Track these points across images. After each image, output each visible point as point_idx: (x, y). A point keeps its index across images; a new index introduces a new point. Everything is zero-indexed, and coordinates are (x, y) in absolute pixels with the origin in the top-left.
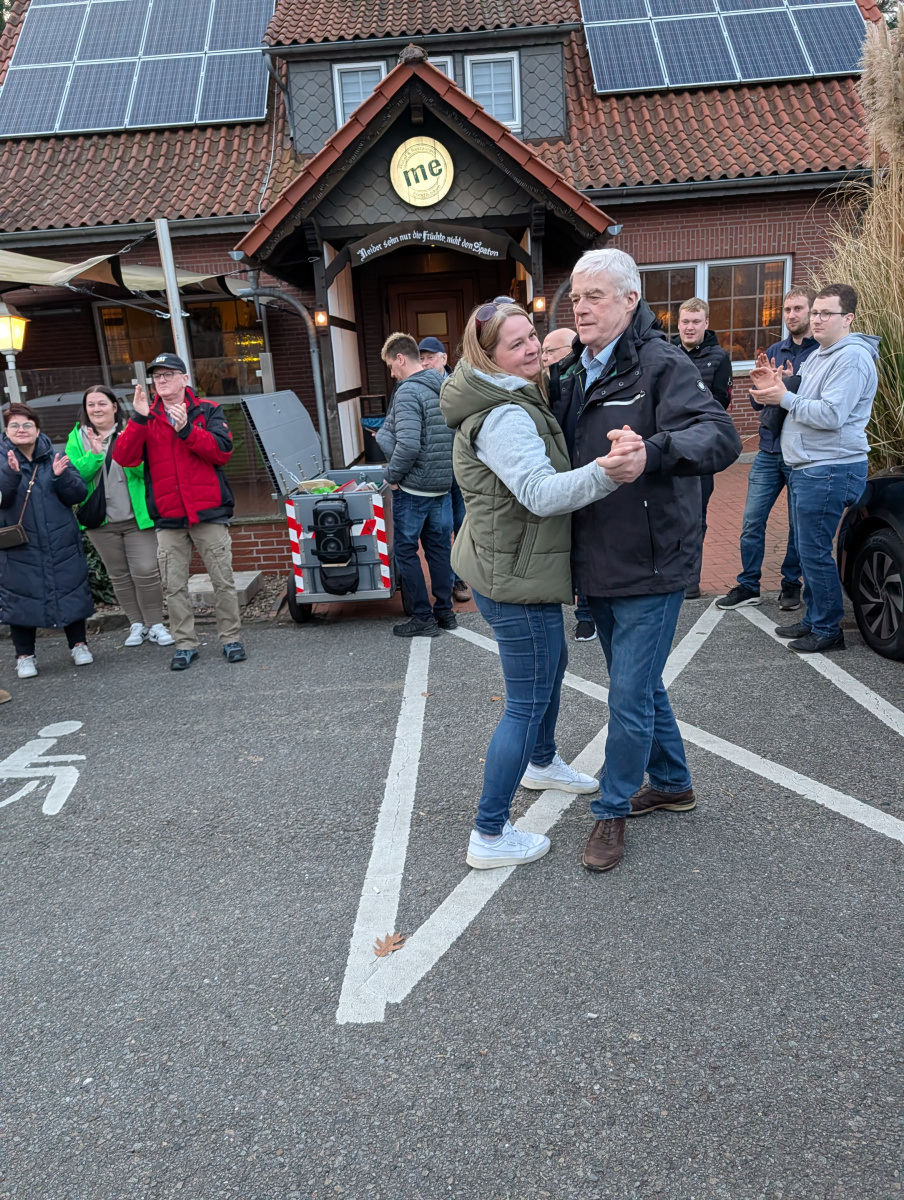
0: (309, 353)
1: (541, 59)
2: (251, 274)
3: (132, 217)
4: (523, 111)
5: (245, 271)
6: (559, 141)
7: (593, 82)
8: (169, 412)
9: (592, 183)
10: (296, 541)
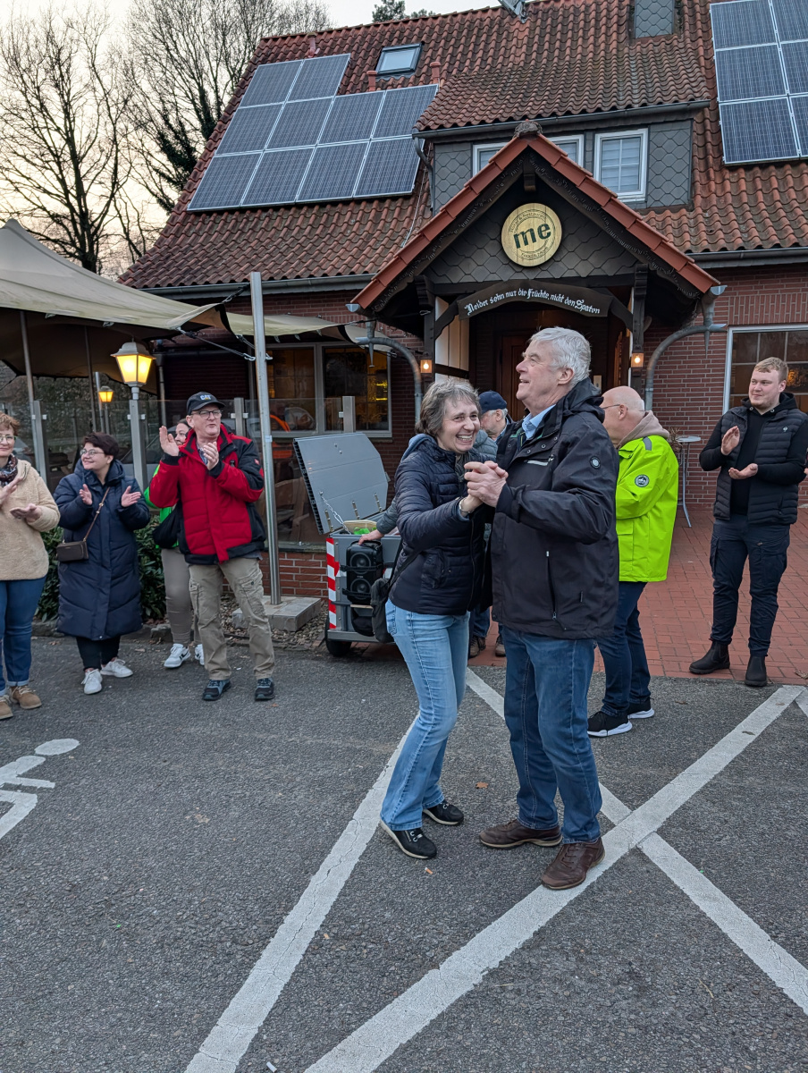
0: (414, 397)
1: (669, 134)
2: (368, 324)
3: (285, 274)
4: (648, 182)
5: (364, 322)
6: (681, 208)
7: (723, 155)
8: (202, 449)
9: (709, 247)
10: (334, 578)
